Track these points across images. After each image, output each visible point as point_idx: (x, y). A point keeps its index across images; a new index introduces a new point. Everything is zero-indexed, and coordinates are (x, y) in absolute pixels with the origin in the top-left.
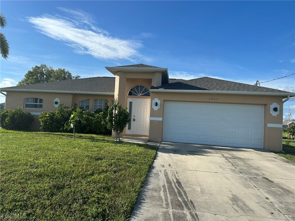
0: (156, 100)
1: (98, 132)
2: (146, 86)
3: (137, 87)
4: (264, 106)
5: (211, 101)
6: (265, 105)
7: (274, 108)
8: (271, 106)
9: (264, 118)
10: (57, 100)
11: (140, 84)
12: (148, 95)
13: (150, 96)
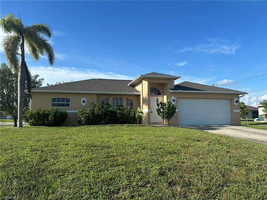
0: (173, 98)
2: (158, 88)
4: (230, 100)
7: (236, 101)
10: (84, 99)
11: (154, 87)
13: (161, 95)
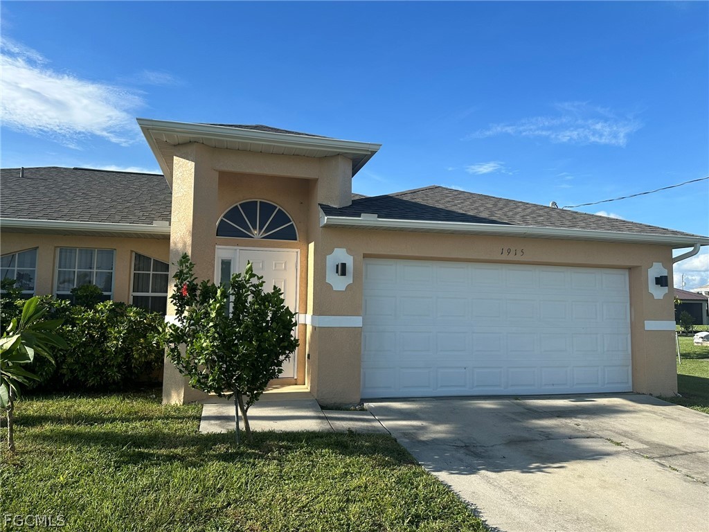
0: (340, 255)
1: (91, 382)
2: (283, 203)
3: (249, 207)
4: (627, 272)
5: (504, 257)
6: (630, 269)
7: (656, 278)
8: (650, 271)
9: (631, 304)
11: (259, 196)
12: (289, 235)
13: (296, 240)
